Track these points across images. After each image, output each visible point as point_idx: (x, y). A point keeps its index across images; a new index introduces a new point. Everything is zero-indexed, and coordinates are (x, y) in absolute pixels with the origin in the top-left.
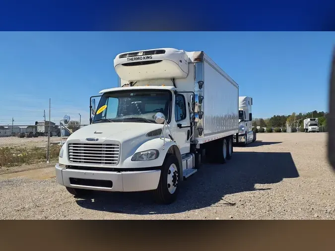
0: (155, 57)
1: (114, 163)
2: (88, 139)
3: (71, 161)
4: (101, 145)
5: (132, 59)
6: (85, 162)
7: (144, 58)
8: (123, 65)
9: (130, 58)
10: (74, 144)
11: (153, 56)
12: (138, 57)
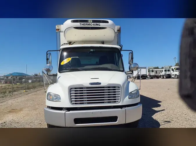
0: (102, 25)
1: (115, 102)
2: (91, 84)
3: (74, 103)
4: (104, 87)
5: (84, 25)
6: (88, 103)
7: (94, 25)
8: (74, 28)
9: (82, 23)
10: (75, 88)
11: (101, 24)
12: (89, 23)
